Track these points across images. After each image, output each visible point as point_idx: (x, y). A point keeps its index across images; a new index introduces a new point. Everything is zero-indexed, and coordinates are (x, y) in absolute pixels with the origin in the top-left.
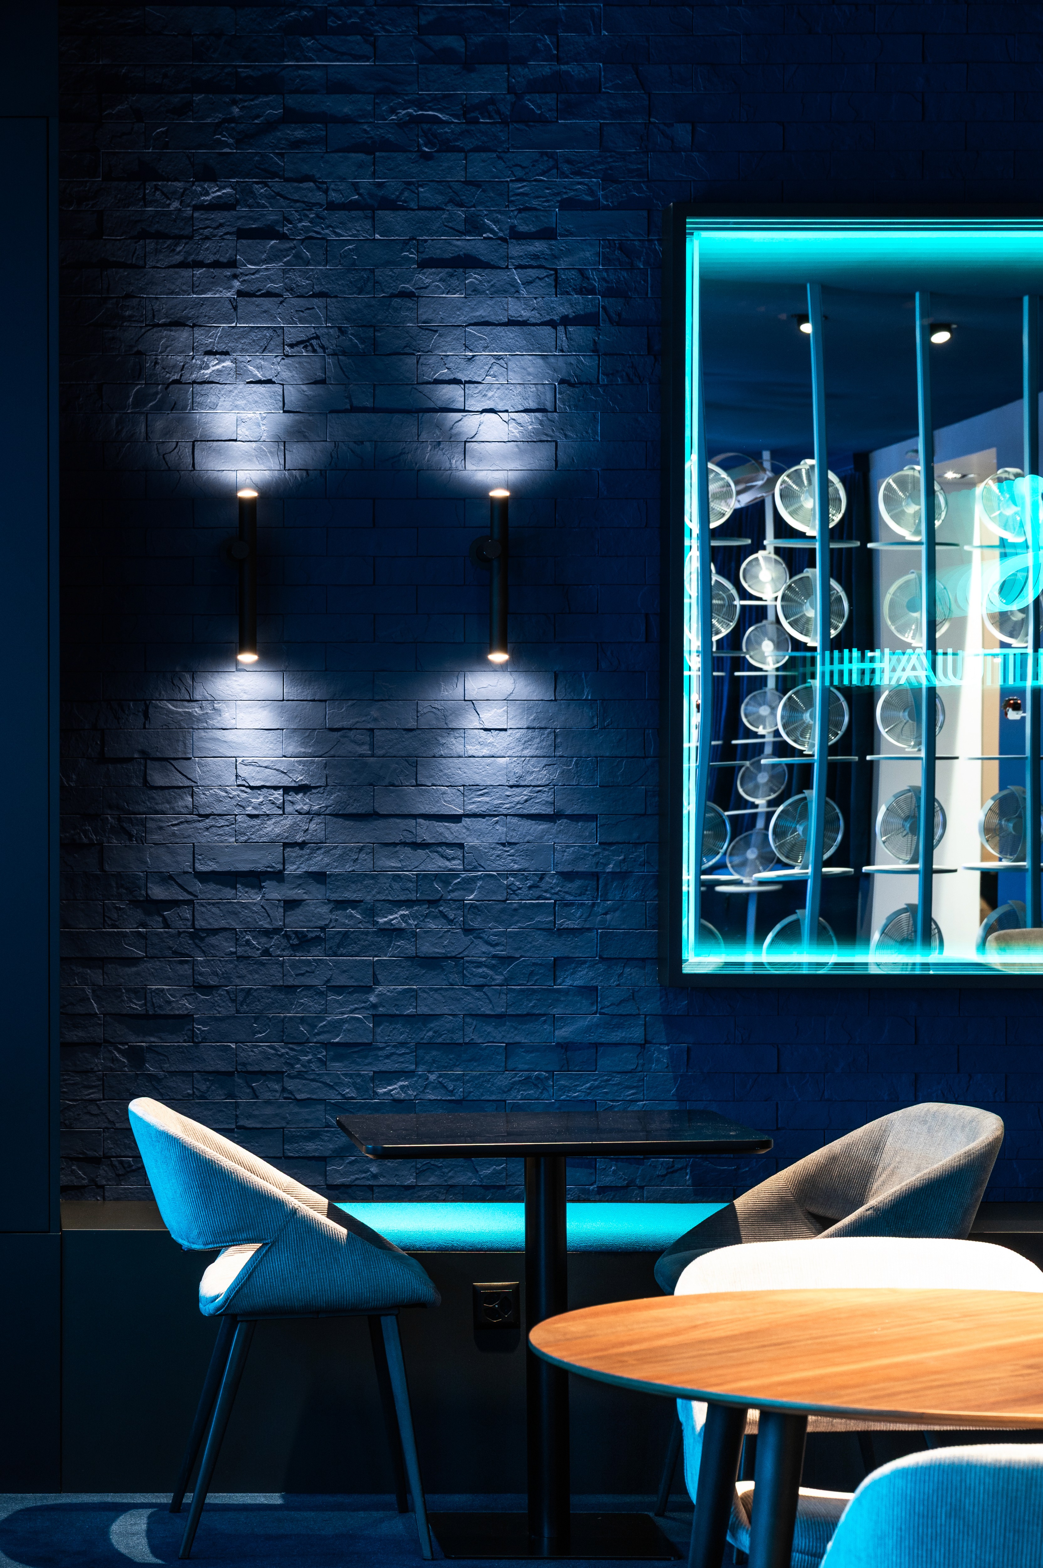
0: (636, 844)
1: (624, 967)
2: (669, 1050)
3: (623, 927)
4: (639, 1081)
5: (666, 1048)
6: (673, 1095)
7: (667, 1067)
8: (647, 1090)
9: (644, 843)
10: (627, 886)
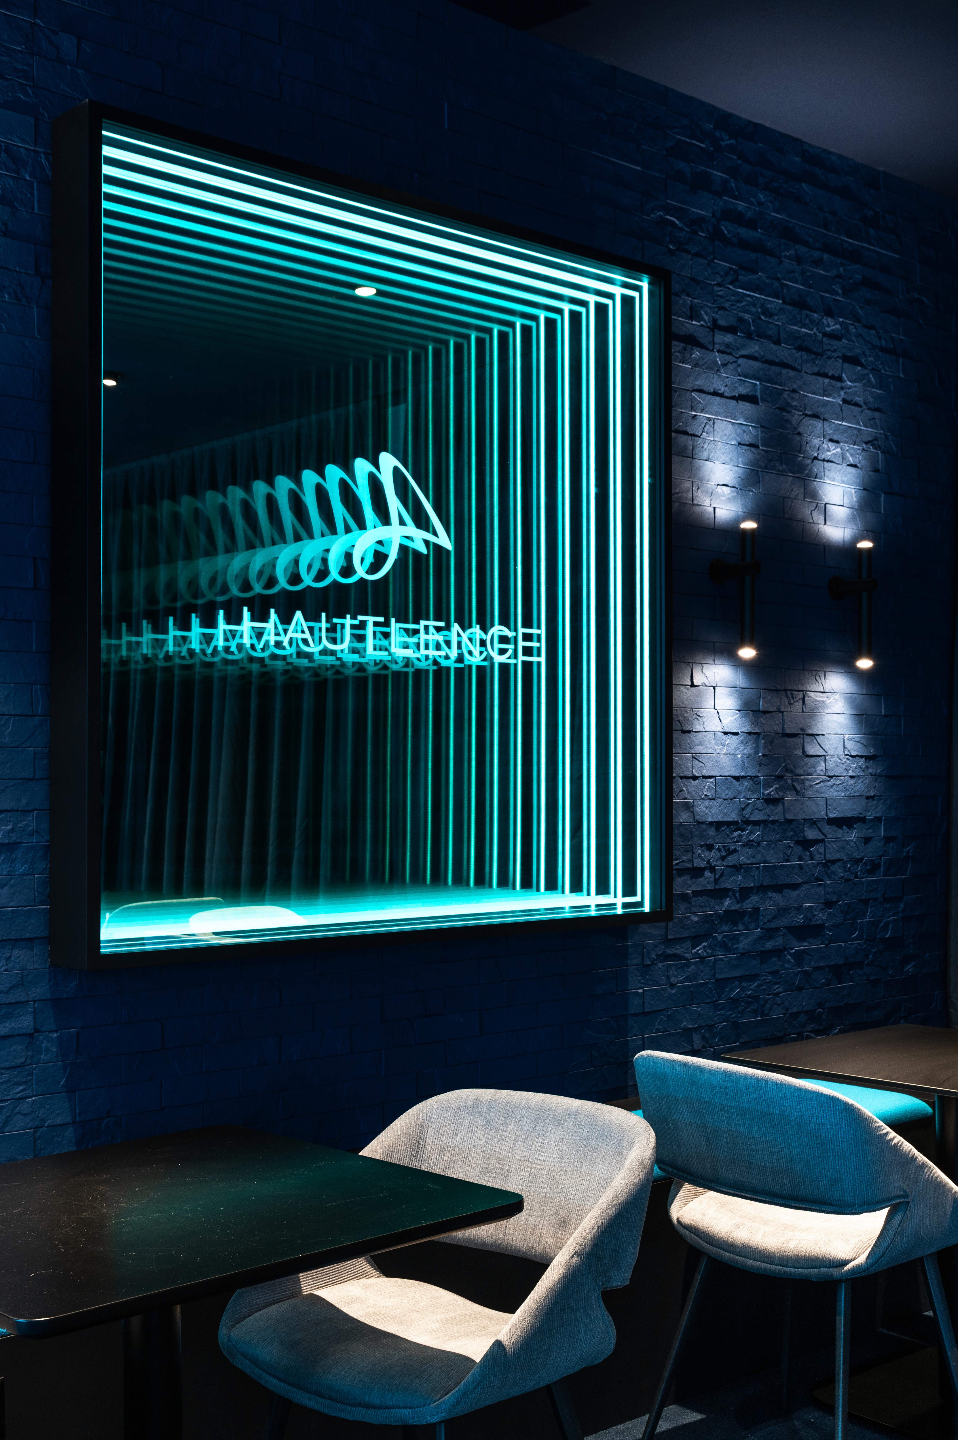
0: (25, 812)
1: (12, 949)
2: (58, 1037)
3: (11, 904)
4: (28, 1075)
5: (55, 1035)
6: (63, 1086)
7: (56, 1056)
8: (36, 1084)
9: (33, 811)
10: (15, 859)
